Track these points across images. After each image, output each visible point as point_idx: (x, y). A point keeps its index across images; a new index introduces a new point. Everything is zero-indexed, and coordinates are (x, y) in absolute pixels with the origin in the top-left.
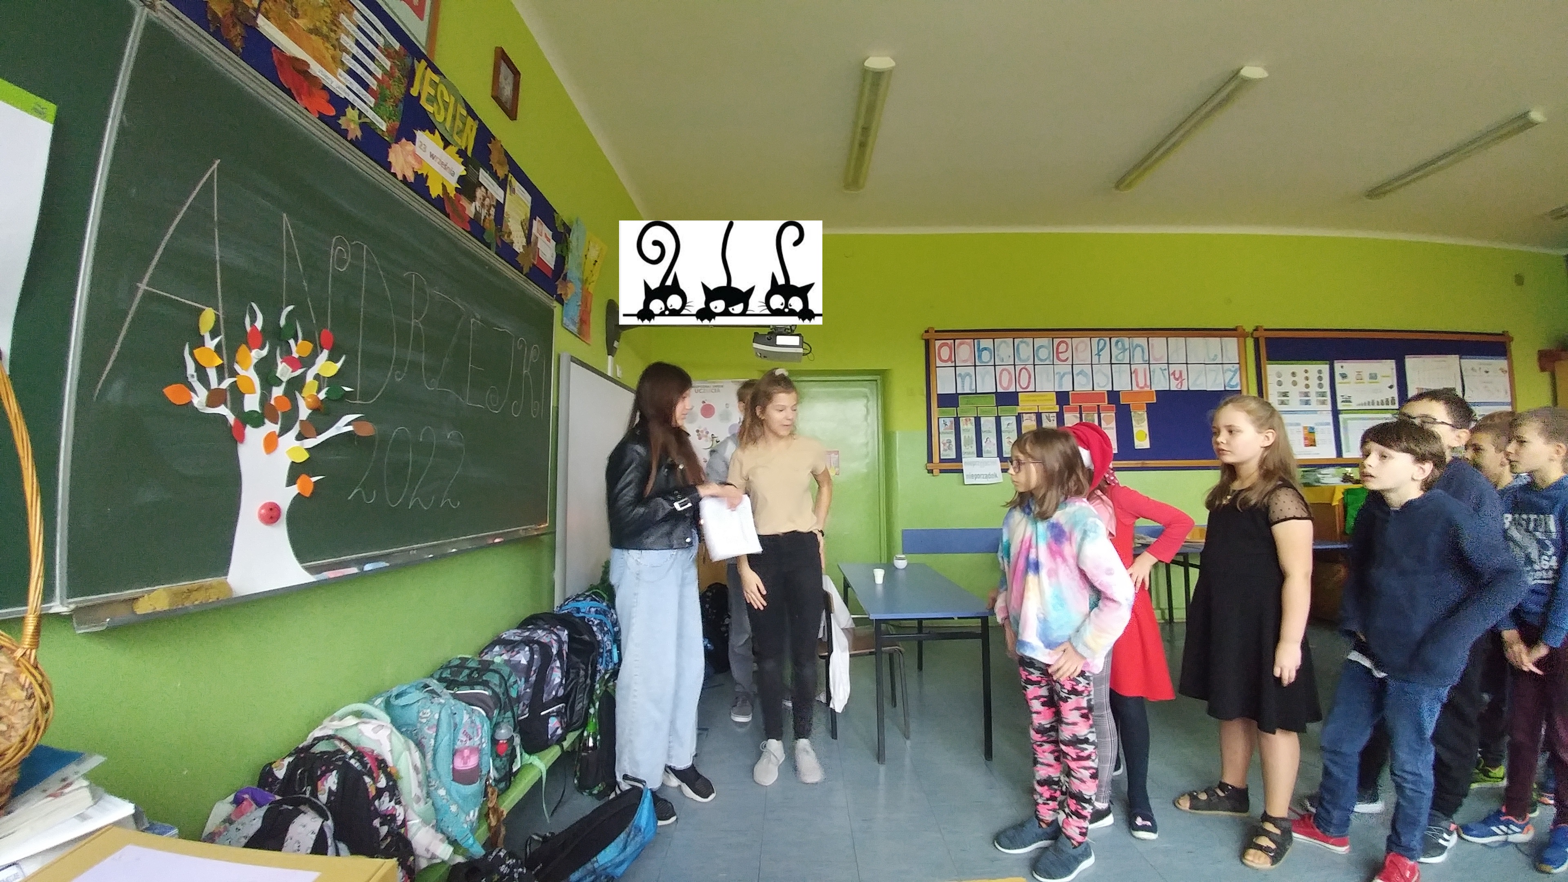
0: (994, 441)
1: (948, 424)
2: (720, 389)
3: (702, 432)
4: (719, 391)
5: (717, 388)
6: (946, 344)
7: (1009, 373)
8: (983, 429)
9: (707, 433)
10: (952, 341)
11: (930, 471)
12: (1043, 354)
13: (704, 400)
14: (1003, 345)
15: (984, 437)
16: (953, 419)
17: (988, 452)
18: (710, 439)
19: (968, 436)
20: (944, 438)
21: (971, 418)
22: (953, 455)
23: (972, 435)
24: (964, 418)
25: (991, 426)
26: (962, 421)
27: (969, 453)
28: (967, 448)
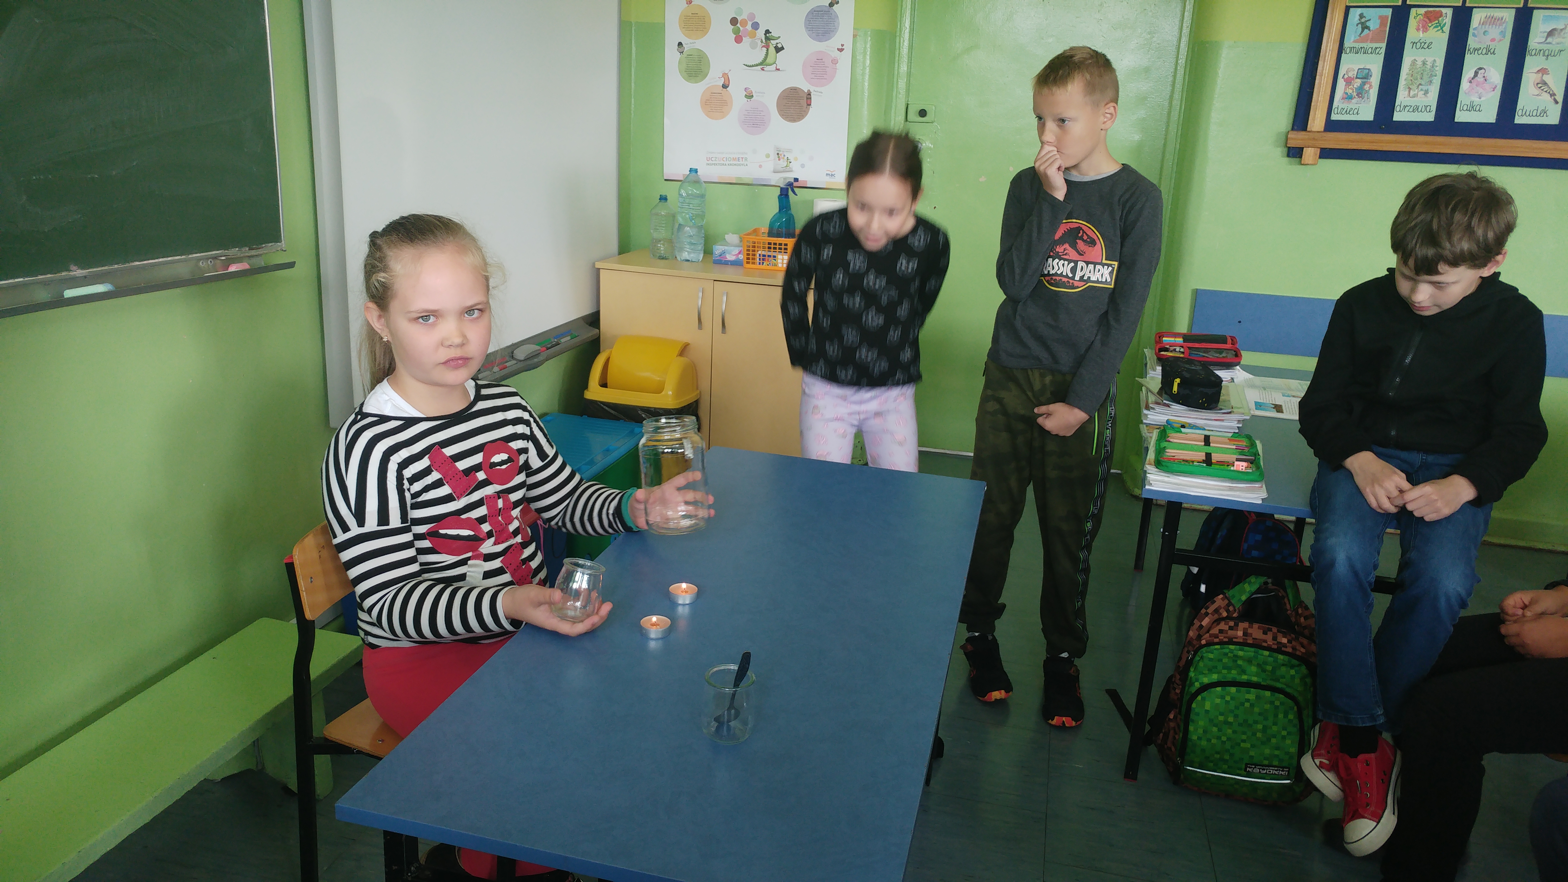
0: (1496, 76)
1: (1374, 25)
3: (744, 23)
8: (1472, 42)
9: (756, 26)
11: (1295, 153)
15: (1470, 64)
16: (1389, 12)
17: (1472, 108)
18: (762, 42)
19: (1424, 63)
20: (1350, 64)
21: (1444, 10)
22: (1366, 112)
23: (1437, 57)
24: (1422, 11)
25: (1498, 37)
26: (1415, 17)
27: (1416, 109)
28: (1412, 93)
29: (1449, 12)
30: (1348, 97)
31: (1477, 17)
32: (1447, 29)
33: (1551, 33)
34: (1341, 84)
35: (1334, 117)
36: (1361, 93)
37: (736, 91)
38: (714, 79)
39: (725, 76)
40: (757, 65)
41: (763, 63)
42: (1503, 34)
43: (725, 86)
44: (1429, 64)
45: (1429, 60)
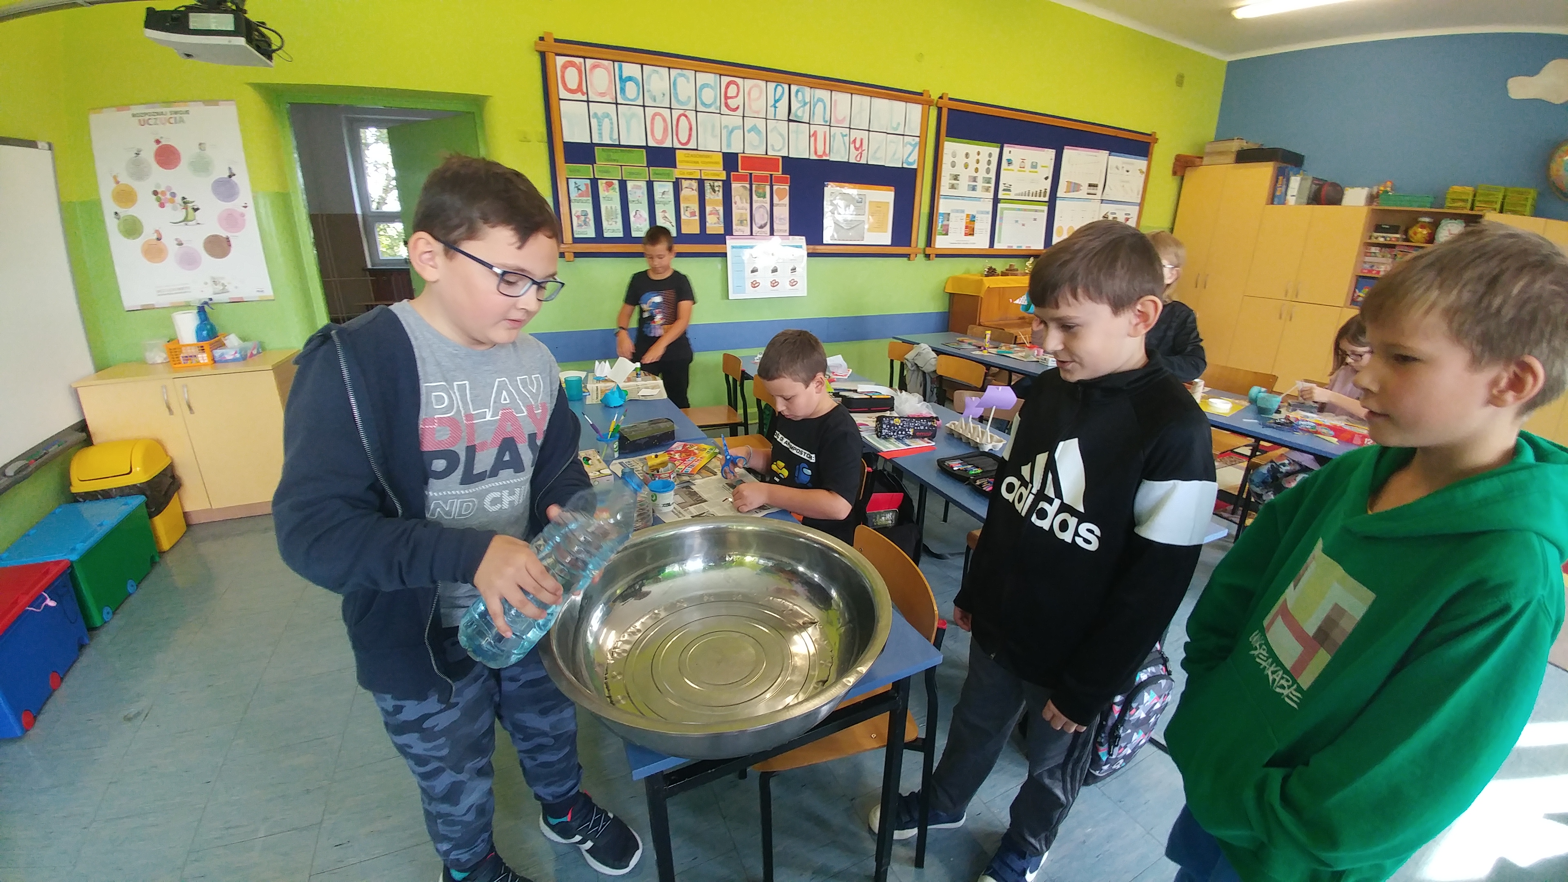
0: (645, 214)
1: (583, 188)
2: (185, 116)
3: (163, 193)
4: (182, 121)
5: (178, 116)
6: (573, 64)
7: (664, 120)
8: (630, 198)
9: (173, 195)
10: (582, 60)
12: (708, 95)
13: (158, 137)
14: (655, 77)
15: (632, 208)
16: (588, 182)
17: (638, 230)
18: (181, 205)
19: (611, 208)
20: (577, 208)
21: (614, 181)
22: (591, 233)
23: (617, 205)
24: (604, 181)
25: (641, 195)
26: (601, 184)
27: (613, 231)
28: (610, 223)
29: (616, 182)
30: (580, 226)
31: (630, 185)
32: (618, 190)
33: (663, 193)
34: (575, 219)
35: (576, 236)
36: (586, 223)
37: (168, 242)
38: (148, 234)
39: (157, 232)
40: (180, 222)
41: (187, 220)
42: (643, 193)
43: (159, 239)
44: (614, 208)
45: (613, 207)
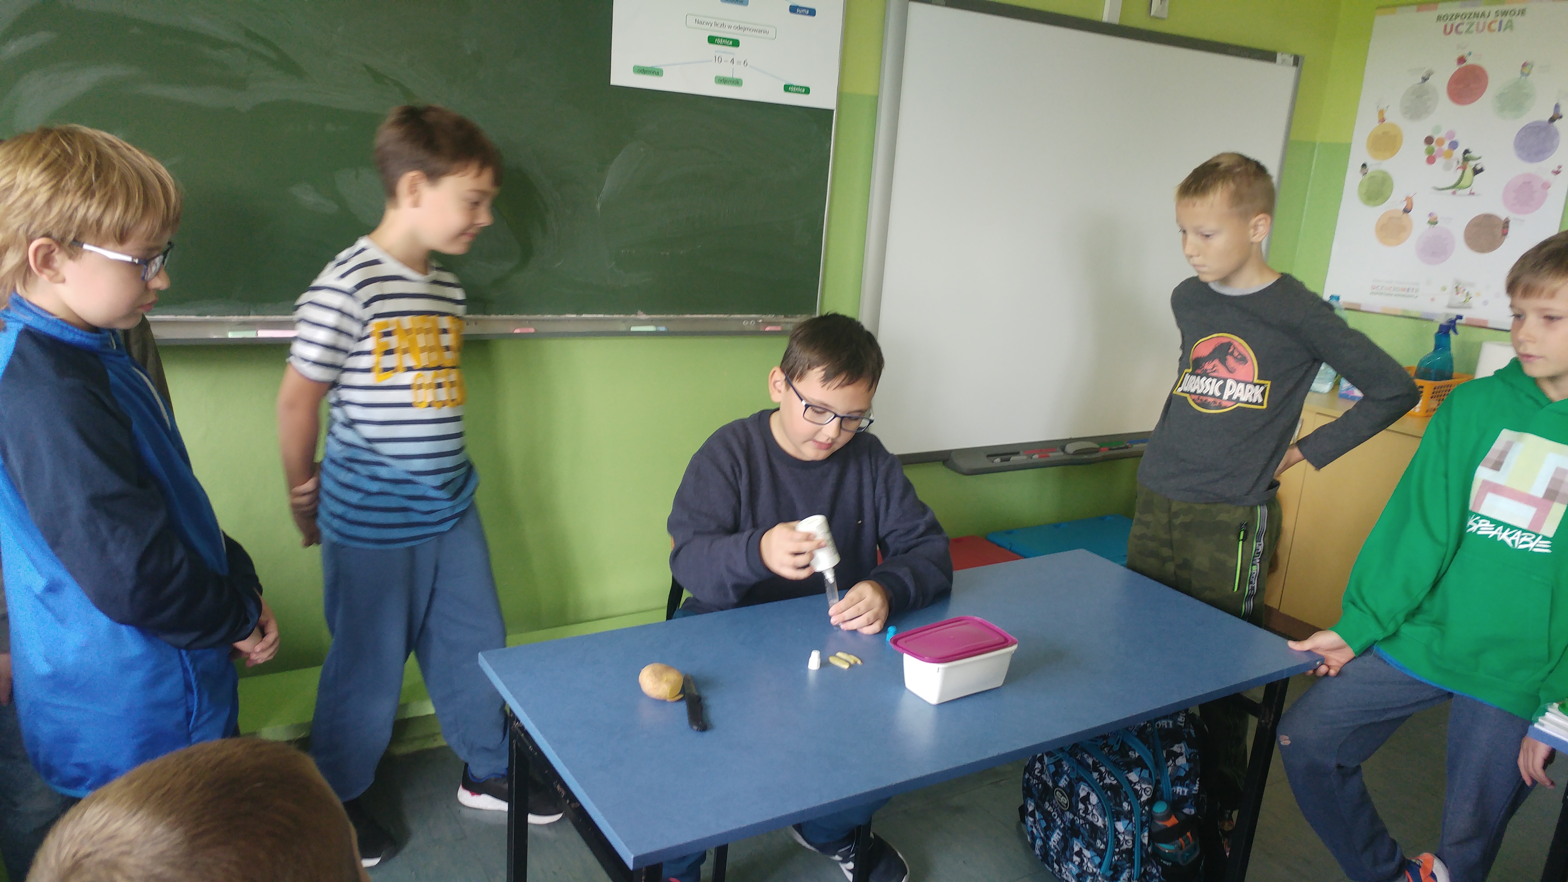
2: (1517, 20)
3: (1441, 142)
4: (1510, 25)
5: (1506, 19)
9: (1454, 145)
13: (1465, 53)
18: (1458, 162)
37: (1419, 217)
38: (1395, 202)
39: (1409, 200)
40: (1448, 188)
41: (1456, 186)
43: (1407, 211)
